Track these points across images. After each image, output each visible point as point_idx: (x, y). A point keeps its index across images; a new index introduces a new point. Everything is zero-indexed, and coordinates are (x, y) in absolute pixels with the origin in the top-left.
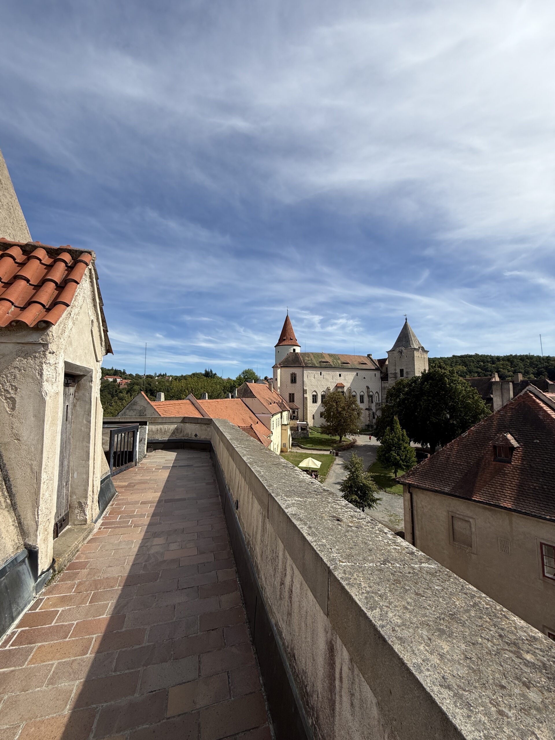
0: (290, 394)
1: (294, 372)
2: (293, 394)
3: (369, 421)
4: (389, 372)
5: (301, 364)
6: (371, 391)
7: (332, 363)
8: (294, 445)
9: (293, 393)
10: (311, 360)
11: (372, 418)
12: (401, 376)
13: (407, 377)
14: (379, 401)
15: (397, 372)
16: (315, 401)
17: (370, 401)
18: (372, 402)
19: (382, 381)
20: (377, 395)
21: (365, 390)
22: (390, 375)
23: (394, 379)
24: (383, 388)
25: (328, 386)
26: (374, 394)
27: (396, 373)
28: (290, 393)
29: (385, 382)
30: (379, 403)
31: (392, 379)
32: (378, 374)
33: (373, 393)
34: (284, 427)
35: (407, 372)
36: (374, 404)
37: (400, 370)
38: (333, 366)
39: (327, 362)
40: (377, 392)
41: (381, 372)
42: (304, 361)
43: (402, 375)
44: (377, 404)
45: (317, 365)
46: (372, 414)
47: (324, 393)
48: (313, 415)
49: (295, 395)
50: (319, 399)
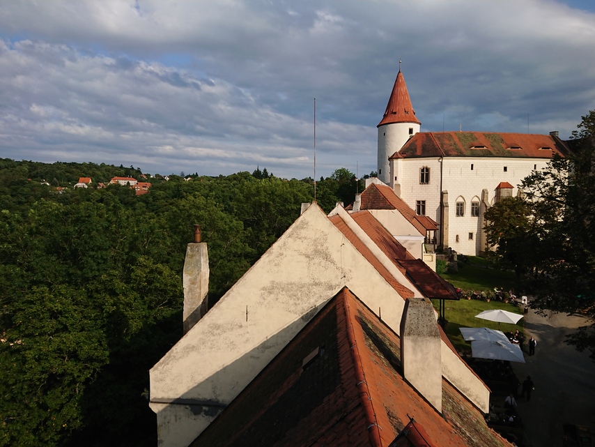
0: (419, 202)
1: (425, 166)
2: (424, 202)
5: (437, 152)
7: (491, 149)
9: (423, 200)
10: (455, 144)
16: (460, 212)
25: (484, 188)
28: (419, 200)
38: (494, 153)
39: (482, 147)
42: (442, 147)
45: (465, 152)
47: (476, 200)
48: (457, 236)
49: (427, 204)
50: (468, 209)
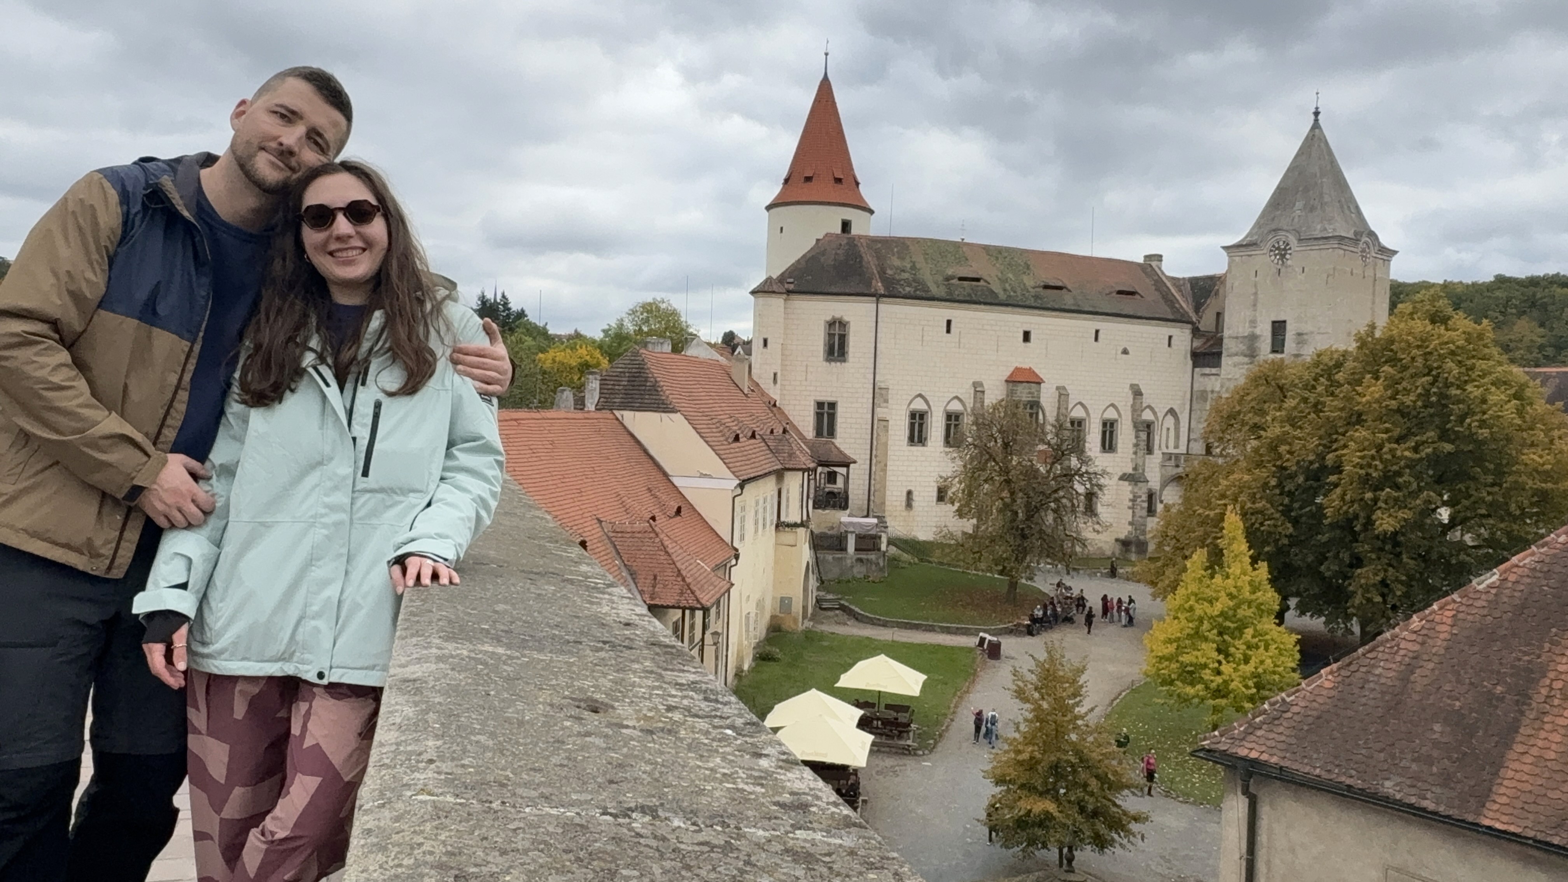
0: (820, 405)
1: (838, 316)
2: (832, 405)
3: (1131, 524)
4: (1226, 333)
5: (869, 284)
6: (1149, 407)
7: (996, 287)
8: (825, 605)
9: (831, 399)
10: (913, 267)
11: (1144, 513)
12: (1274, 351)
13: (1297, 356)
14: (1176, 447)
15: (1258, 331)
16: (917, 434)
17: (1143, 445)
18: (1149, 450)
19: (1195, 365)
20: (1170, 421)
21: (1125, 402)
22: (1229, 345)
23: (1246, 360)
24: (1196, 397)
25: (977, 378)
26: (1160, 416)
27: (1253, 338)
28: (821, 399)
29: (1207, 370)
30: (1177, 456)
31: (1236, 359)
32: (1182, 336)
33: (1155, 413)
34: (787, 536)
35: (1299, 334)
36: (1156, 458)
37: (1274, 322)
38: (1002, 296)
39: (978, 280)
40: (1172, 411)
41: (1196, 332)
42: (882, 269)
43: (1278, 345)
44: (1168, 457)
45: (934, 290)
46: (1144, 497)
47: (956, 406)
48: (909, 493)
49: (840, 411)
50: (936, 428)
